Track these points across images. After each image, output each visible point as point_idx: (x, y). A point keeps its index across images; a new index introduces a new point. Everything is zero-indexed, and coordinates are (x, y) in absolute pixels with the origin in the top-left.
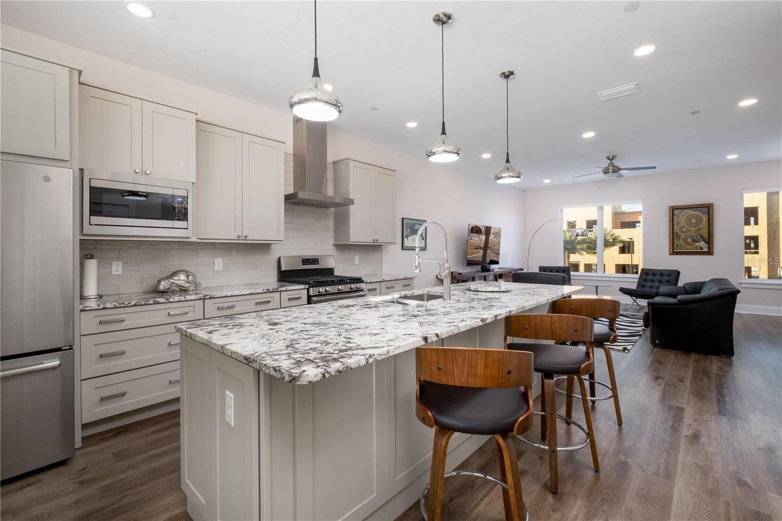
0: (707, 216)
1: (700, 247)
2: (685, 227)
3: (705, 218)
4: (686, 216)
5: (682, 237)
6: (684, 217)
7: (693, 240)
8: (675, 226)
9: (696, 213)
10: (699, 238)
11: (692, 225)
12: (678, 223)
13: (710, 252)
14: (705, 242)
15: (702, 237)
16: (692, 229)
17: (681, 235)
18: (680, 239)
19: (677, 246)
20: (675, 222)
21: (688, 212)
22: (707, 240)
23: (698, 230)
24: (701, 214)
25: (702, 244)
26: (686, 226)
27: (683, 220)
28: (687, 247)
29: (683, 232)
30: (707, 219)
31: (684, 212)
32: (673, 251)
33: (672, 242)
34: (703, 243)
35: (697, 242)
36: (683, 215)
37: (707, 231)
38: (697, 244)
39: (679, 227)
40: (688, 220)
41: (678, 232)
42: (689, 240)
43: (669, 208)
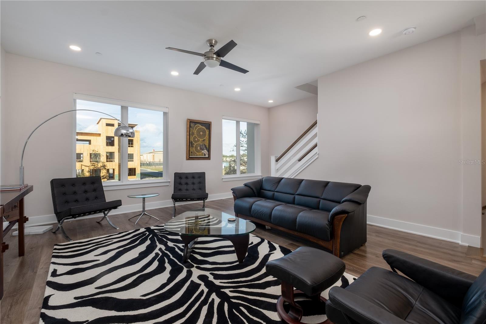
0: (208, 130)
1: (204, 154)
2: (197, 138)
3: (207, 133)
4: (197, 129)
5: (195, 145)
6: (196, 130)
7: (201, 149)
8: (191, 136)
9: (203, 127)
10: (204, 147)
11: (200, 136)
12: (193, 134)
13: (209, 158)
14: (207, 151)
15: (205, 146)
16: (201, 139)
17: (194, 144)
18: (193, 147)
19: (192, 152)
20: (190, 133)
21: (199, 126)
22: (208, 148)
23: (204, 140)
24: (205, 129)
25: (205, 152)
26: (197, 136)
27: (196, 132)
28: (197, 153)
29: (196, 142)
30: (208, 133)
31: (196, 125)
32: (189, 157)
33: (188, 149)
34: (206, 150)
35: (203, 150)
36: (196, 128)
37: (208, 142)
38: (203, 151)
39: (193, 137)
40: (198, 132)
41: (192, 141)
42: (199, 148)
43: (187, 120)
